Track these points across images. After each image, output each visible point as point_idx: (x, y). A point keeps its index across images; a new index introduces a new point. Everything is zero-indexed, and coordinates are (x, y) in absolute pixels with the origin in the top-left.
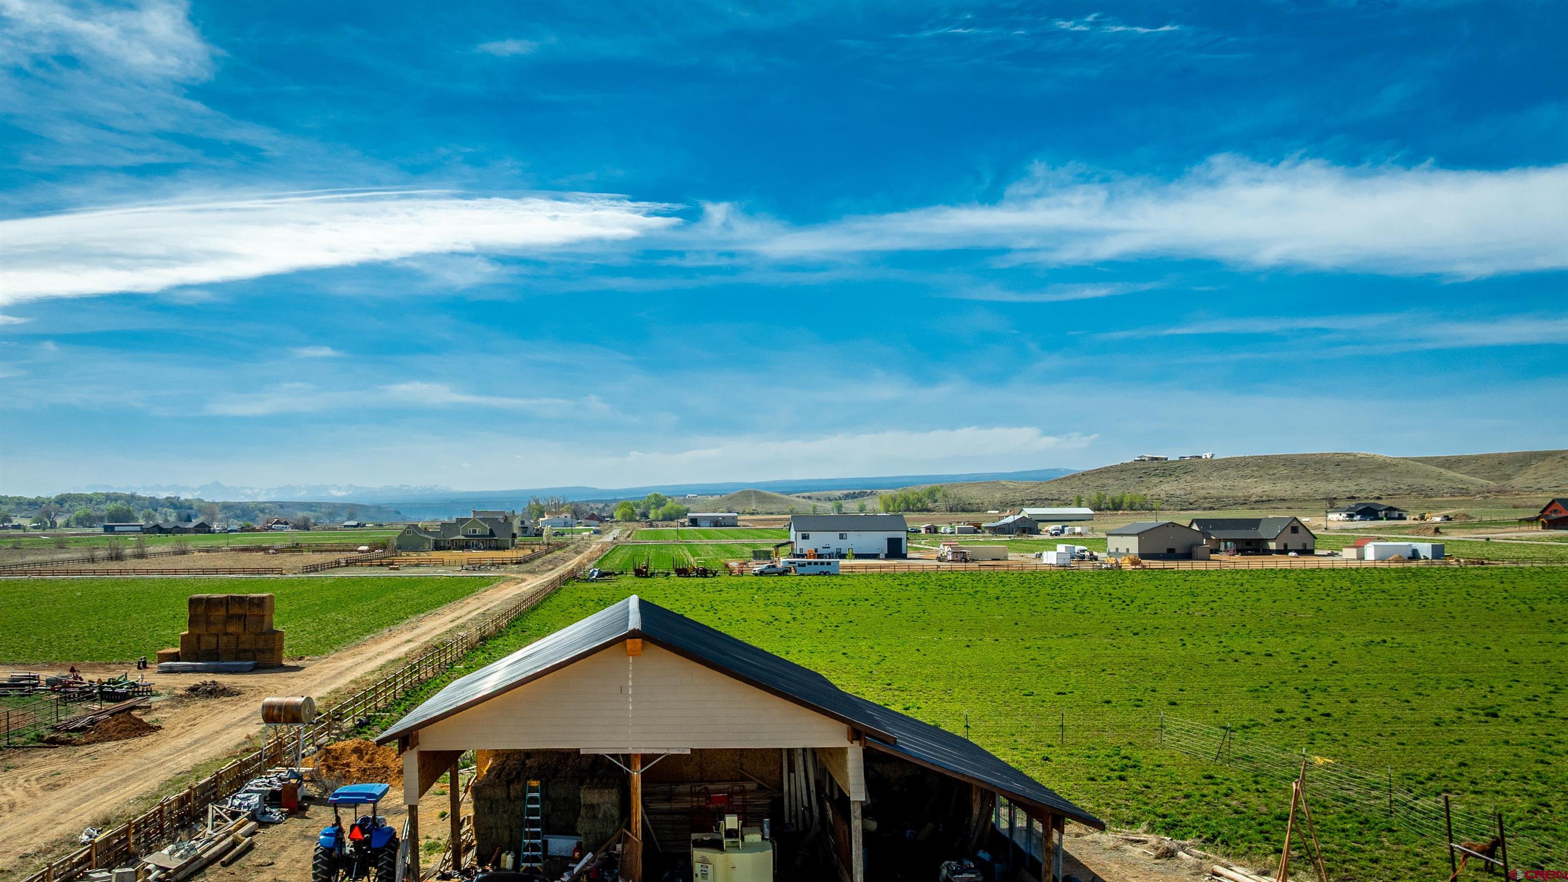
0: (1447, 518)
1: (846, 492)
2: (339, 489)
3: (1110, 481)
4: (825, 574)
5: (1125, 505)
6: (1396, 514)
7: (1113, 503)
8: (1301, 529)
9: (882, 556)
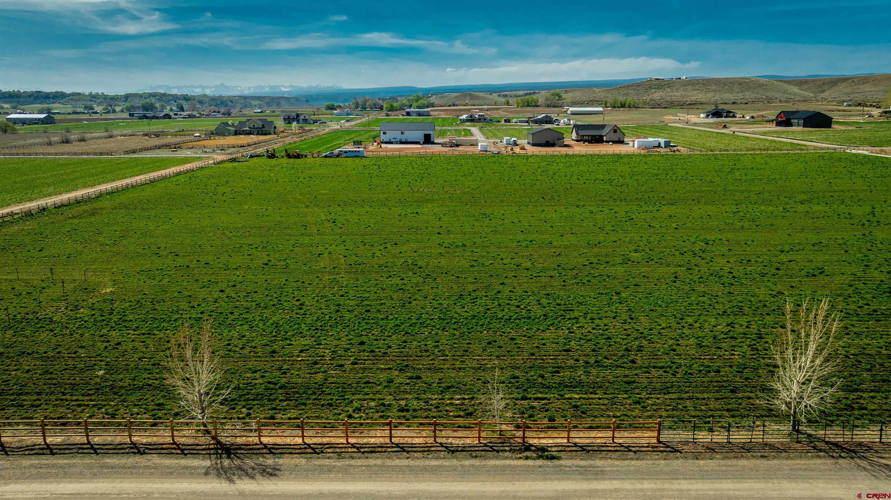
0: (753, 117)
1: (526, 92)
2: (285, 87)
3: (631, 91)
4: (357, 156)
5: (627, 105)
6: (731, 115)
7: (621, 104)
8: (618, 131)
9: (421, 142)
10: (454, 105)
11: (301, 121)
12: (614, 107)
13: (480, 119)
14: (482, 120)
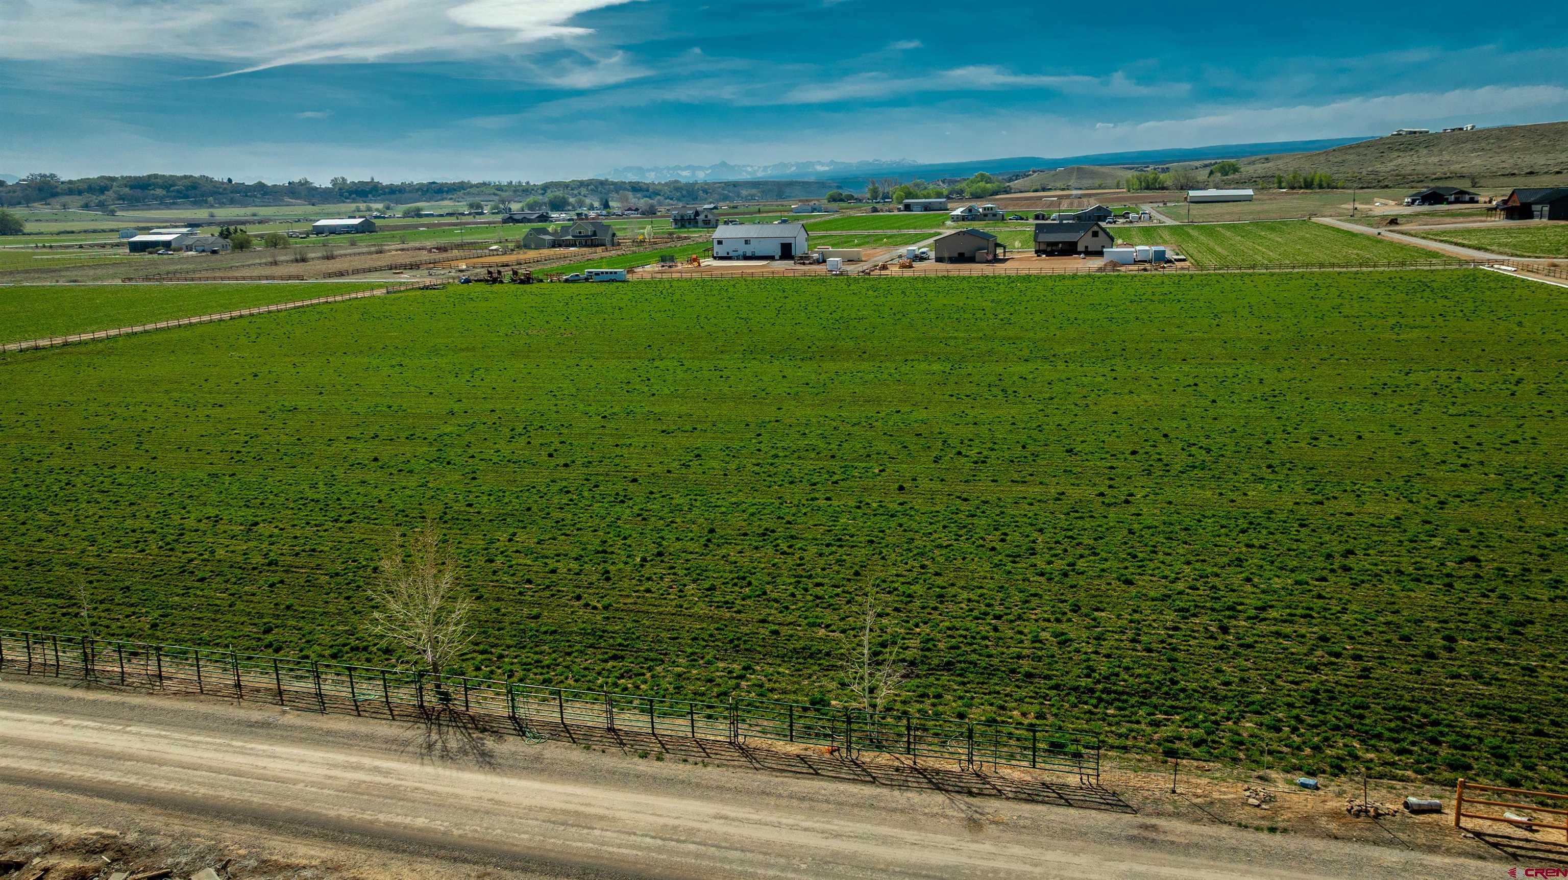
2: (823, 165)
3: (1351, 157)
4: (612, 281)
6: (1467, 198)
7: (1305, 181)
8: (1101, 233)
9: (777, 257)
10: (1044, 190)
11: (700, 223)
12: (1293, 188)
13: (986, 215)
14: (990, 216)
